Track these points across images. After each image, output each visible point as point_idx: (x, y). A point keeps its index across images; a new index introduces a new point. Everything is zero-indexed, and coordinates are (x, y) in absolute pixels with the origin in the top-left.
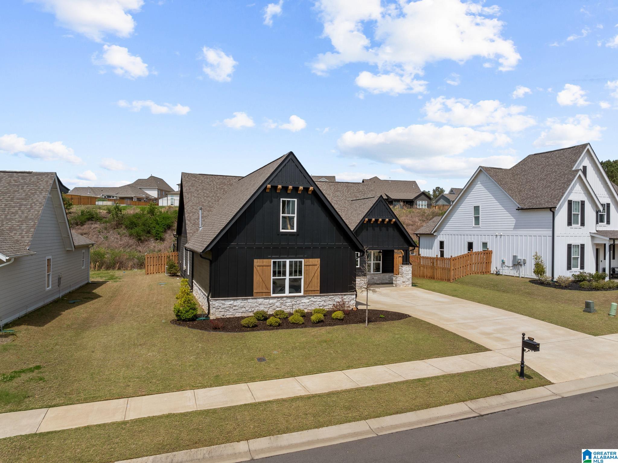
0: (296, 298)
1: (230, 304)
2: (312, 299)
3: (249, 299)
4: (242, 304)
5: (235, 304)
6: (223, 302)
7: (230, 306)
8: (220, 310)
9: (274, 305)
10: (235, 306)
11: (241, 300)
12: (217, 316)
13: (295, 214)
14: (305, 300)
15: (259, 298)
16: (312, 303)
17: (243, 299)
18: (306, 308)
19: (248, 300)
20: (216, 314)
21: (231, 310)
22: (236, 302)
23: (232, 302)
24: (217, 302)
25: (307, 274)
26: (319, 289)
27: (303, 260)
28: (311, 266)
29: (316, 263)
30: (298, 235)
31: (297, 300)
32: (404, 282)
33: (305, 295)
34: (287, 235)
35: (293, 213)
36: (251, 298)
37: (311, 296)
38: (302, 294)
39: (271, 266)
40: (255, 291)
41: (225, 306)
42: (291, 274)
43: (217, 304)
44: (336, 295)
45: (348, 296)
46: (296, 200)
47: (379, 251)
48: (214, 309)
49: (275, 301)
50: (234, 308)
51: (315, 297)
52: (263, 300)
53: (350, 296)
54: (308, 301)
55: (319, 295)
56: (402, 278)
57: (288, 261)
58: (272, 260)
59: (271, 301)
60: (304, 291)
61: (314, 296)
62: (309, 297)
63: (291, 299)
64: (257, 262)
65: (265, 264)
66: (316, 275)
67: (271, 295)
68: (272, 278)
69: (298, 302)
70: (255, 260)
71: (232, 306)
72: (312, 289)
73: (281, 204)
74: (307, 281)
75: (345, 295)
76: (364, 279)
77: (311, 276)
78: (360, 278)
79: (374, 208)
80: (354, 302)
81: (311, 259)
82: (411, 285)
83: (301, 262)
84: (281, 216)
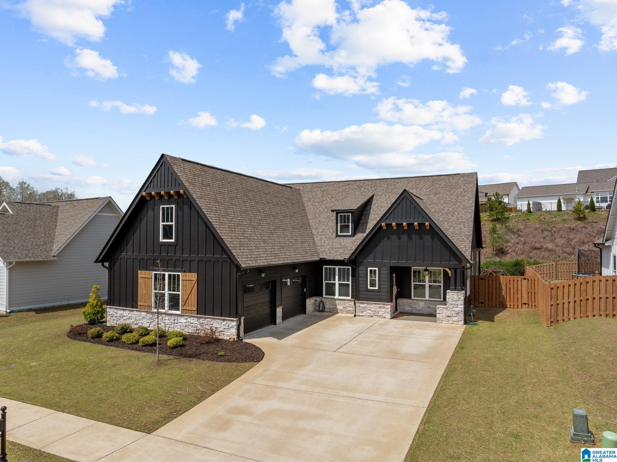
0: (173, 316)
1: (120, 314)
2: (189, 320)
3: (135, 310)
4: (130, 315)
5: (124, 315)
6: (116, 311)
7: (121, 315)
8: (113, 318)
9: (154, 321)
10: (124, 316)
11: (128, 311)
12: (112, 323)
13: (173, 222)
14: (182, 320)
15: (142, 311)
16: (189, 324)
17: (130, 310)
18: (183, 329)
19: (134, 312)
20: (111, 322)
21: (122, 320)
22: (124, 312)
23: (122, 312)
24: (112, 309)
25: (183, 290)
26: (195, 309)
27: (180, 274)
28: (188, 281)
29: (193, 279)
30: (175, 245)
31: (175, 318)
32: (448, 316)
33: (182, 314)
34: (166, 245)
35: (172, 221)
36: (136, 310)
37: (188, 317)
38: (179, 312)
39: (152, 278)
40: (139, 303)
41: (117, 315)
42: (169, 289)
43: (111, 313)
44: (214, 319)
45: (227, 322)
46: (174, 206)
47: (425, 268)
48: (110, 317)
49: (156, 316)
50: (124, 318)
51: (192, 318)
52: (146, 314)
53: (229, 322)
54: (185, 321)
55: (195, 316)
56: (445, 311)
57: (167, 274)
58: (154, 272)
59: (152, 316)
60: (182, 309)
61: (190, 316)
62: (187, 317)
63: (170, 317)
64: (141, 274)
65: (147, 276)
66: (193, 291)
67: (153, 310)
68: (153, 291)
69: (176, 321)
70: (139, 272)
71: (122, 316)
72: (189, 308)
73: (161, 211)
74: (185, 298)
75: (224, 320)
76: (385, 306)
77: (188, 292)
78: (379, 304)
79: (396, 207)
80: (234, 331)
81: (187, 274)
82: (463, 322)
83: (179, 276)
84: (161, 223)
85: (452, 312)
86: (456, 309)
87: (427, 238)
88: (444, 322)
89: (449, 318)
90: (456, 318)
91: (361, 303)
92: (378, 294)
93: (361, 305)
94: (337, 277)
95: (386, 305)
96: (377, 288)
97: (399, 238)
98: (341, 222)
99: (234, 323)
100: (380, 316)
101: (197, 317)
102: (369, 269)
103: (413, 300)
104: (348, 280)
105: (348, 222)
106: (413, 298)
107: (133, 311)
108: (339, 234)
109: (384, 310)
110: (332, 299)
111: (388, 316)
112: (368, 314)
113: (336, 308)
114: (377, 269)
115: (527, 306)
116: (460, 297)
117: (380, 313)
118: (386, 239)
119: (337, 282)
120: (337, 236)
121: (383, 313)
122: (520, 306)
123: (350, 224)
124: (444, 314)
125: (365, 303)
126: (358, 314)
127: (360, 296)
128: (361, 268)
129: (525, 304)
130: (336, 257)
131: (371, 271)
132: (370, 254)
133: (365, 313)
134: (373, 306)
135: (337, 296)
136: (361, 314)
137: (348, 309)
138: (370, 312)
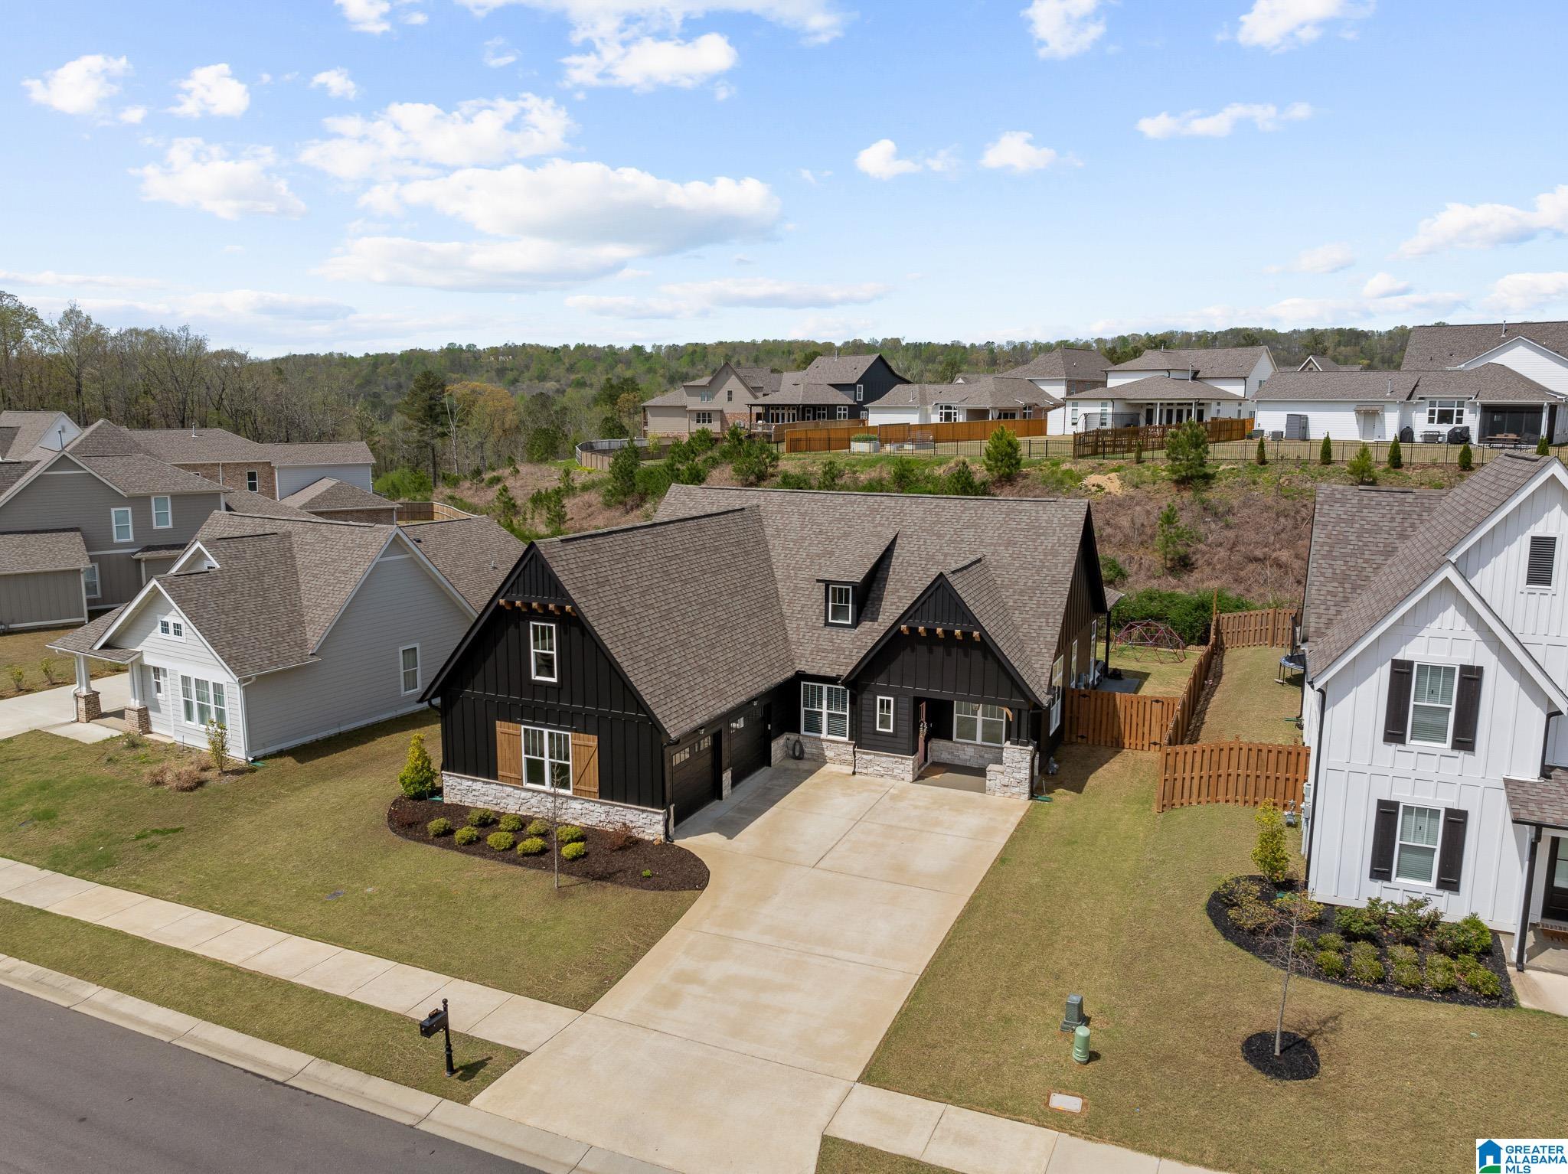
0: (560, 798)
1: (468, 786)
2: (586, 805)
3: (493, 783)
4: (484, 789)
5: (474, 788)
6: (459, 780)
8: (455, 791)
9: (528, 802)
10: (474, 790)
11: (481, 783)
12: (452, 800)
13: (553, 651)
14: (576, 805)
15: (506, 785)
16: (587, 812)
17: (484, 781)
18: (577, 818)
19: (492, 785)
20: (451, 796)
21: (470, 795)
22: (475, 784)
23: (469, 783)
24: (452, 778)
25: (575, 760)
26: (596, 789)
27: (569, 734)
28: (583, 747)
29: (591, 743)
30: (559, 688)
31: (562, 801)
32: (1005, 786)
33: (575, 796)
34: (543, 686)
35: (551, 649)
36: (495, 783)
37: (585, 801)
38: (569, 793)
39: (520, 735)
40: (500, 773)
41: (462, 788)
42: (552, 756)
43: (451, 782)
44: (628, 808)
45: (649, 814)
46: (553, 626)
48: (448, 788)
49: (529, 794)
50: (474, 793)
51: (592, 804)
52: (512, 789)
53: (652, 815)
54: (580, 806)
55: (596, 801)
56: (1000, 776)
57: (546, 732)
58: (523, 727)
59: (524, 794)
60: (574, 789)
61: (587, 800)
62: (582, 802)
63: (555, 798)
64: (501, 727)
65: (511, 731)
66: (592, 763)
67: (525, 785)
68: (524, 756)
69: (565, 806)
70: (498, 723)
71: (470, 790)
72: (587, 788)
73: (531, 631)
74: (579, 771)
75: (643, 811)
76: (904, 761)
77: (584, 764)
78: (894, 757)
79: (925, 602)
80: (660, 828)
81: (582, 735)
82: (1027, 795)
83: (566, 737)
84: (533, 650)
85: (1012, 780)
86: (1018, 776)
87: (977, 655)
88: (997, 794)
89: (1005, 788)
90: (1017, 789)
91: (864, 753)
92: (894, 739)
93: (864, 756)
94: (825, 703)
95: (906, 759)
96: (891, 731)
97: (931, 651)
98: (834, 601)
99: (660, 818)
100: (895, 776)
101: (601, 803)
102: (879, 698)
103: (955, 742)
104: (844, 708)
105: (847, 602)
106: (955, 739)
107: (490, 783)
108: (830, 621)
109: (902, 766)
110: (816, 738)
111: (909, 777)
112: (875, 772)
113: (823, 755)
114: (892, 699)
115: (1158, 747)
116: (1024, 756)
117: (896, 771)
118: (908, 650)
119: (825, 711)
120: (827, 624)
121: (900, 771)
122: (1146, 747)
123: (850, 605)
124: (998, 781)
125: (871, 754)
126: (860, 770)
127: (863, 741)
128: (865, 696)
129: (1155, 744)
130: (824, 669)
131: (882, 701)
132: (881, 673)
133: (870, 770)
134: (884, 759)
135: (824, 735)
136: (865, 771)
137: (843, 757)
138: (879, 768)
